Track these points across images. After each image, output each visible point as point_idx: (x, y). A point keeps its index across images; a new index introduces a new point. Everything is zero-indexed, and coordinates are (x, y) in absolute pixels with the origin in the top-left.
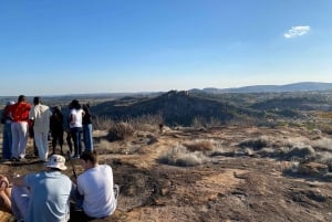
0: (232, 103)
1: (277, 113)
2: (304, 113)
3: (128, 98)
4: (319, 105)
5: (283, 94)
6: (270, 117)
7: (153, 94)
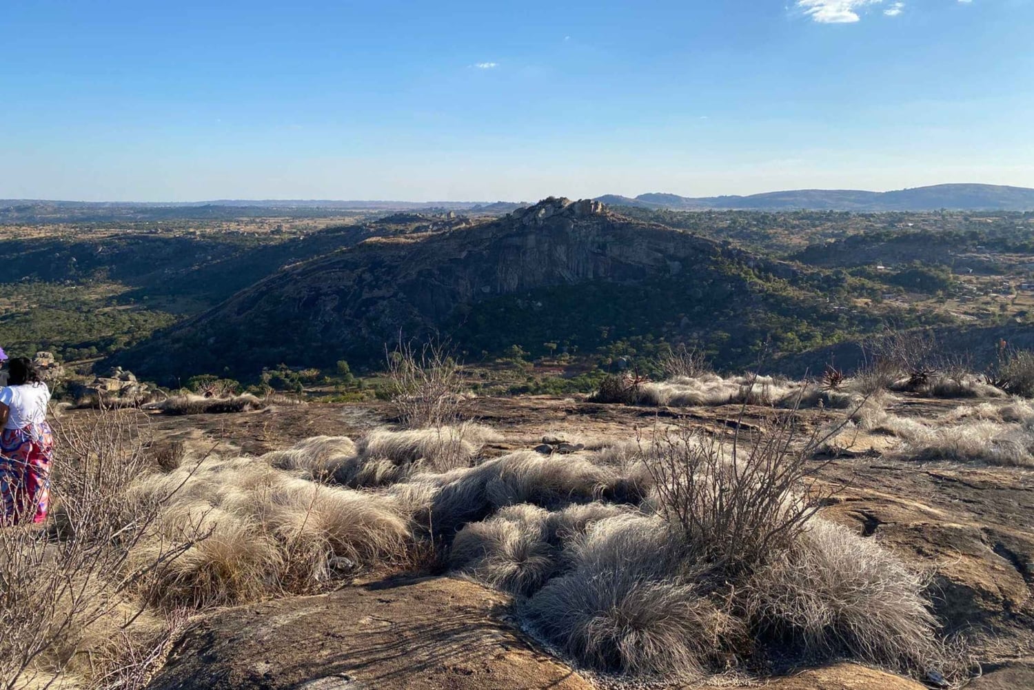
0: (735, 244)
1: (883, 278)
2: (969, 281)
3: (402, 218)
4: (1014, 258)
5: (894, 219)
6: (860, 290)
7: (478, 208)
